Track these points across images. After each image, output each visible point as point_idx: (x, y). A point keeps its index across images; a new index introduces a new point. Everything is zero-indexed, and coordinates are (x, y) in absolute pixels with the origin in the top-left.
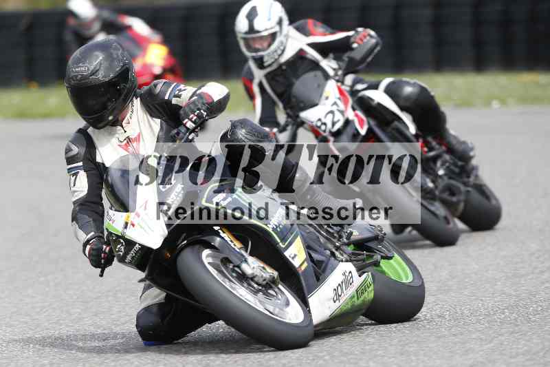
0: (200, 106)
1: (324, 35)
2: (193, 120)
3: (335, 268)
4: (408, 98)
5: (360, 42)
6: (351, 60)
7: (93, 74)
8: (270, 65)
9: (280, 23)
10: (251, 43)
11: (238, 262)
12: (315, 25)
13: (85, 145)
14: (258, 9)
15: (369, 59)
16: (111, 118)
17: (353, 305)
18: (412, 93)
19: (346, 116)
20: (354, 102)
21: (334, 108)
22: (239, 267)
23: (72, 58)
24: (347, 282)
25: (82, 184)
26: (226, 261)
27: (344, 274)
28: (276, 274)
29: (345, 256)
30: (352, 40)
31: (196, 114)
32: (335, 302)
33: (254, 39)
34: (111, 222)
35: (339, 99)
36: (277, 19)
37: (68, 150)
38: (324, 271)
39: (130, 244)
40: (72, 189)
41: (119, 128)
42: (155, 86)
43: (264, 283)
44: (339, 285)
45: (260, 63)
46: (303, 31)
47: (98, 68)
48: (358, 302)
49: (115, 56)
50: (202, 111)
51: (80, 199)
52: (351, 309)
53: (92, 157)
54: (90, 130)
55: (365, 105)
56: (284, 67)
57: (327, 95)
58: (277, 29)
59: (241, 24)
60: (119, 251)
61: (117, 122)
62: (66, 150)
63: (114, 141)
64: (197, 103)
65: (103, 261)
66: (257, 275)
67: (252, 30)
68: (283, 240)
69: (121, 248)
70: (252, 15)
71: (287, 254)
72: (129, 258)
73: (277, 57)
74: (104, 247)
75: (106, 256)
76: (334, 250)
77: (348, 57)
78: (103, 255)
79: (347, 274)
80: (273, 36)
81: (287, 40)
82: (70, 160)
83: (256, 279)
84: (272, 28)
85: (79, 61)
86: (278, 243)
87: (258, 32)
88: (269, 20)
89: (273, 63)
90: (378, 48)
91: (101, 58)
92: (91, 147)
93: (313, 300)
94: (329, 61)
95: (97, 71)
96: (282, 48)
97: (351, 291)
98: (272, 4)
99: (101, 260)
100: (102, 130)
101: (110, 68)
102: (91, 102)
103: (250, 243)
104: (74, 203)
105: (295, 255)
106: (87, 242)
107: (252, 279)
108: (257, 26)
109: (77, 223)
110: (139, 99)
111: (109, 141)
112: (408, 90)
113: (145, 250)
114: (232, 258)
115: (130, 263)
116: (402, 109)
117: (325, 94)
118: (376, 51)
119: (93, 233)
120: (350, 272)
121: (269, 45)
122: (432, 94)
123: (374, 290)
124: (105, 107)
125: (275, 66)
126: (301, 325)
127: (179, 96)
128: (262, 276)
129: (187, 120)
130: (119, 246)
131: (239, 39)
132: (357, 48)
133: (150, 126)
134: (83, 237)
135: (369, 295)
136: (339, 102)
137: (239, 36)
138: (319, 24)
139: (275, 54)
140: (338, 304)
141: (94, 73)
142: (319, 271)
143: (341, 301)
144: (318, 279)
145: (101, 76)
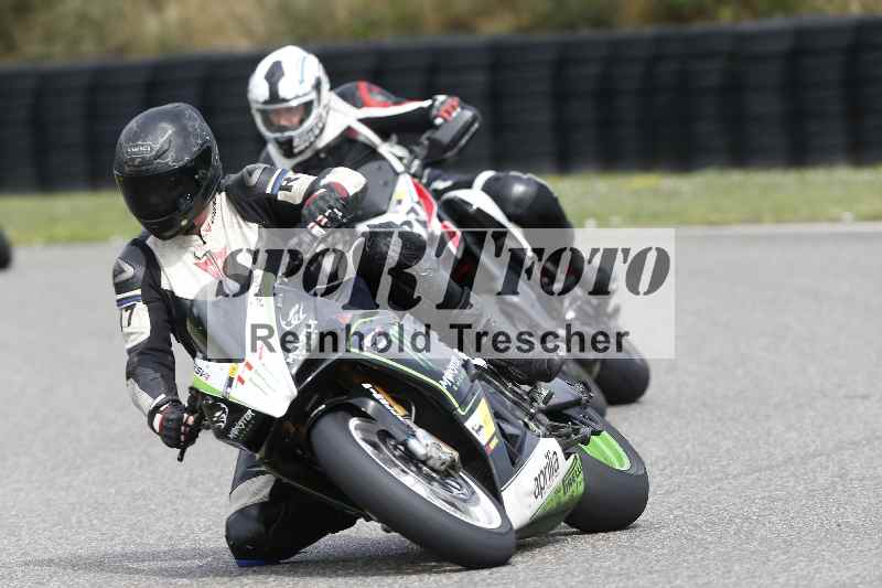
0: (332, 203)
1: (385, 105)
2: (323, 223)
3: (535, 446)
4: (519, 202)
5: (446, 115)
6: (434, 143)
7: (159, 157)
8: (301, 152)
9: (317, 86)
10: (274, 119)
11: (402, 437)
12: (370, 91)
13: (144, 263)
14: (284, 66)
15: (463, 141)
16: (184, 223)
17: (559, 504)
18: (525, 193)
19: (430, 230)
20: (440, 207)
21: (412, 217)
22: (404, 444)
23: (124, 132)
24: (551, 468)
25: (141, 323)
26: (385, 435)
27: (547, 456)
28: (456, 455)
29: (543, 428)
30: (434, 112)
31: (327, 214)
32: (536, 497)
33: (278, 112)
34: (203, 379)
35: (418, 203)
36: (313, 82)
37: (118, 271)
38: (520, 450)
39: (237, 410)
40: (126, 330)
41: (196, 237)
42: (250, 174)
43: (443, 468)
44: (542, 472)
45: (287, 148)
46: (352, 100)
47: (166, 147)
48: (564, 499)
49: (190, 129)
50: (335, 210)
51: (139, 344)
52: (556, 509)
53: (154, 281)
54: (151, 241)
55: (457, 212)
56: (322, 155)
57: (398, 198)
58: (313, 96)
59: (258, 89)
60: (217, 422)
61: (193, 229)
62: (114, 271)
63: (188, 258)
64: (328, 198)
65: (182, 438)
66: (431, 457)
67: (274, 97)
68: (463, 403)
69: (222, 416)
70: (274, 75)
71: (469, 425)
72: (234, 431)
73: (312, 139)
74: (186, 415)
75: (188, 429)
76: (526, 420)
77: (428, 139)
78: (183, 428)
79: (551, 456)
80: (307, 108)
81: (327, 113)
82: (120, 287)
83: (431, 463)
84: (305, 95)
85: (135, 138)
86: (456, 409)
87: (285, 100)
88: (302, 82)
89: (307, 148)
90: (476, 125)
91: (170, 132)
92: (153, 267)
93: (508, 494)
94: (392, 146)
95: (164, 152)
96: (320, 125)
97: (556, 481)
98: (305, 58)
99: (178, 437)
100: (169, 241)
101: (185, 147)
102: (154, 199)
103: (413, 408)
104: (130, 351)
105: (481, 427)
106: (156, 409)
107: (424, 463)
108: (283, 92)
109: (137, 381)
110: (223, 194)
111: (180, 258)
112: (519, 189)
113: (262, 420)
114: (394, 431)
115: (236, 439)
116: (510, 218)
117: (395, 197)
118: (473, 129)
119: (163, 396)
120: (555, 453)
121: (301, 122)
122: (556, 195)
123: (585, 479)
124: (175, 208)
125: (308, 154)
126: (499, 530)
127: (288, 189)
128: (440, 458)
129: (312, 224)
130: (217, 414)
131: (254, 112)
132: (440, 126)
133: (243, 234)
134: (148, 402)
135: (578, 488)
136: (418, 208)
137: (254, 107)
138: (376, 89)
139: (310, 134)
140: (540, 501)
141: (161, 154)
142: (515, 450)
143: (545, 497)
144: (513, 464)
145: (171, 160)
